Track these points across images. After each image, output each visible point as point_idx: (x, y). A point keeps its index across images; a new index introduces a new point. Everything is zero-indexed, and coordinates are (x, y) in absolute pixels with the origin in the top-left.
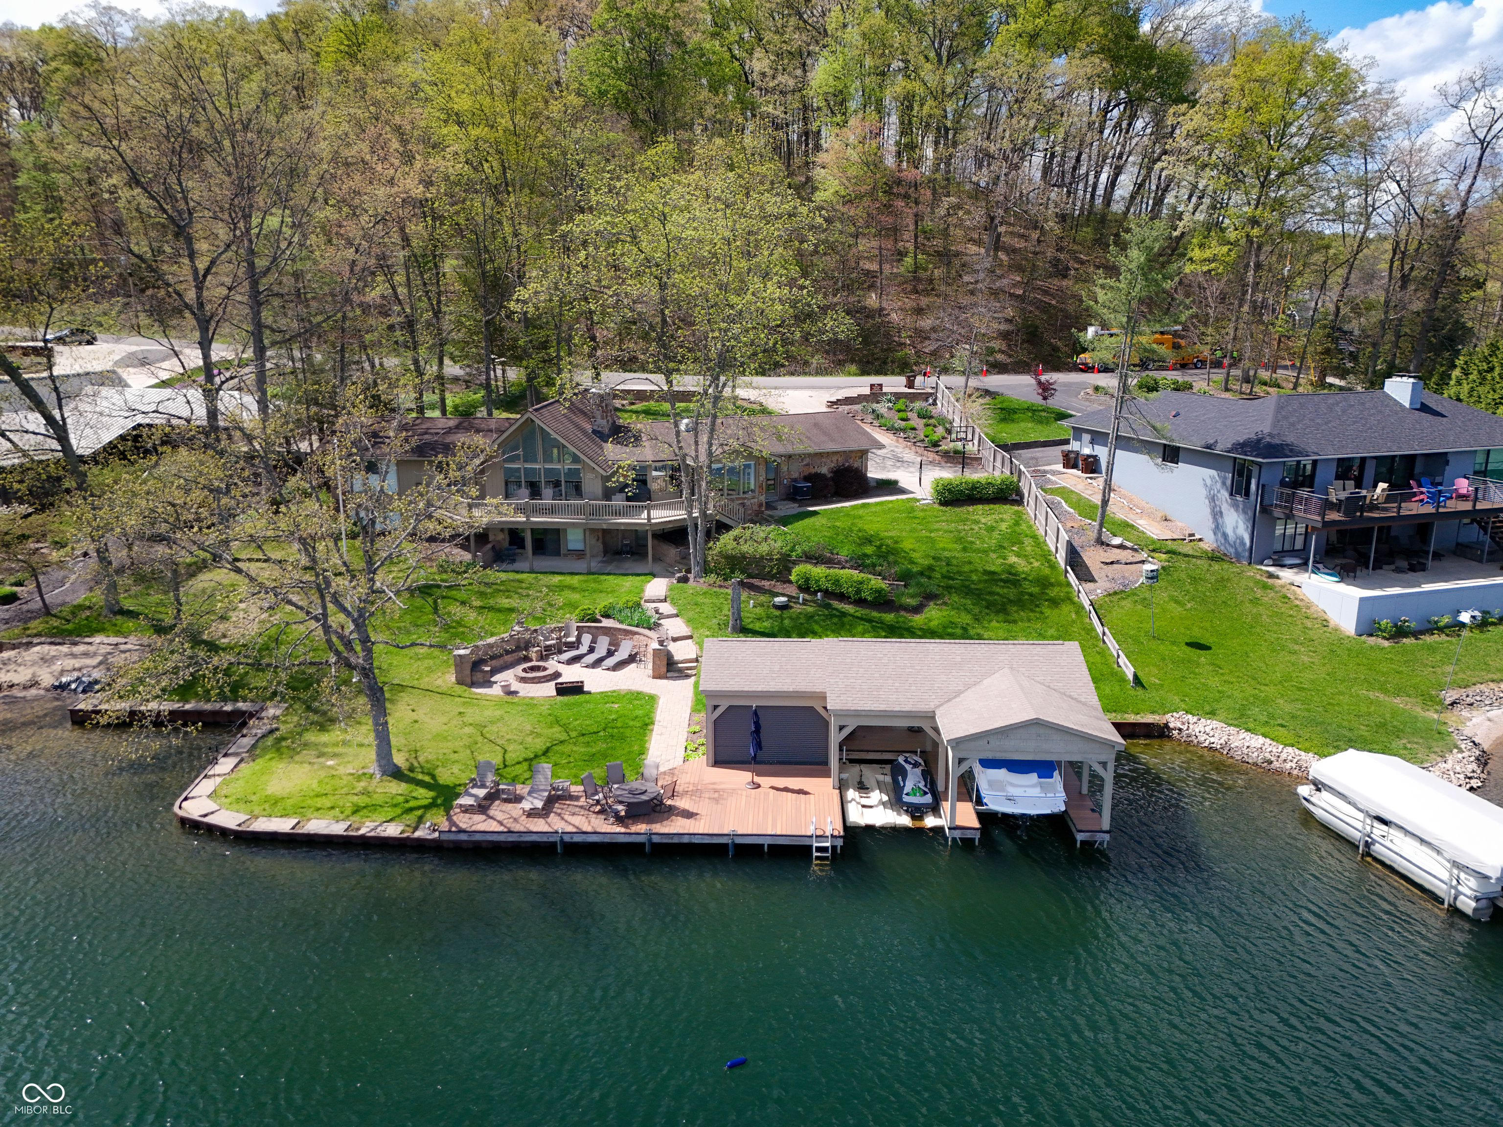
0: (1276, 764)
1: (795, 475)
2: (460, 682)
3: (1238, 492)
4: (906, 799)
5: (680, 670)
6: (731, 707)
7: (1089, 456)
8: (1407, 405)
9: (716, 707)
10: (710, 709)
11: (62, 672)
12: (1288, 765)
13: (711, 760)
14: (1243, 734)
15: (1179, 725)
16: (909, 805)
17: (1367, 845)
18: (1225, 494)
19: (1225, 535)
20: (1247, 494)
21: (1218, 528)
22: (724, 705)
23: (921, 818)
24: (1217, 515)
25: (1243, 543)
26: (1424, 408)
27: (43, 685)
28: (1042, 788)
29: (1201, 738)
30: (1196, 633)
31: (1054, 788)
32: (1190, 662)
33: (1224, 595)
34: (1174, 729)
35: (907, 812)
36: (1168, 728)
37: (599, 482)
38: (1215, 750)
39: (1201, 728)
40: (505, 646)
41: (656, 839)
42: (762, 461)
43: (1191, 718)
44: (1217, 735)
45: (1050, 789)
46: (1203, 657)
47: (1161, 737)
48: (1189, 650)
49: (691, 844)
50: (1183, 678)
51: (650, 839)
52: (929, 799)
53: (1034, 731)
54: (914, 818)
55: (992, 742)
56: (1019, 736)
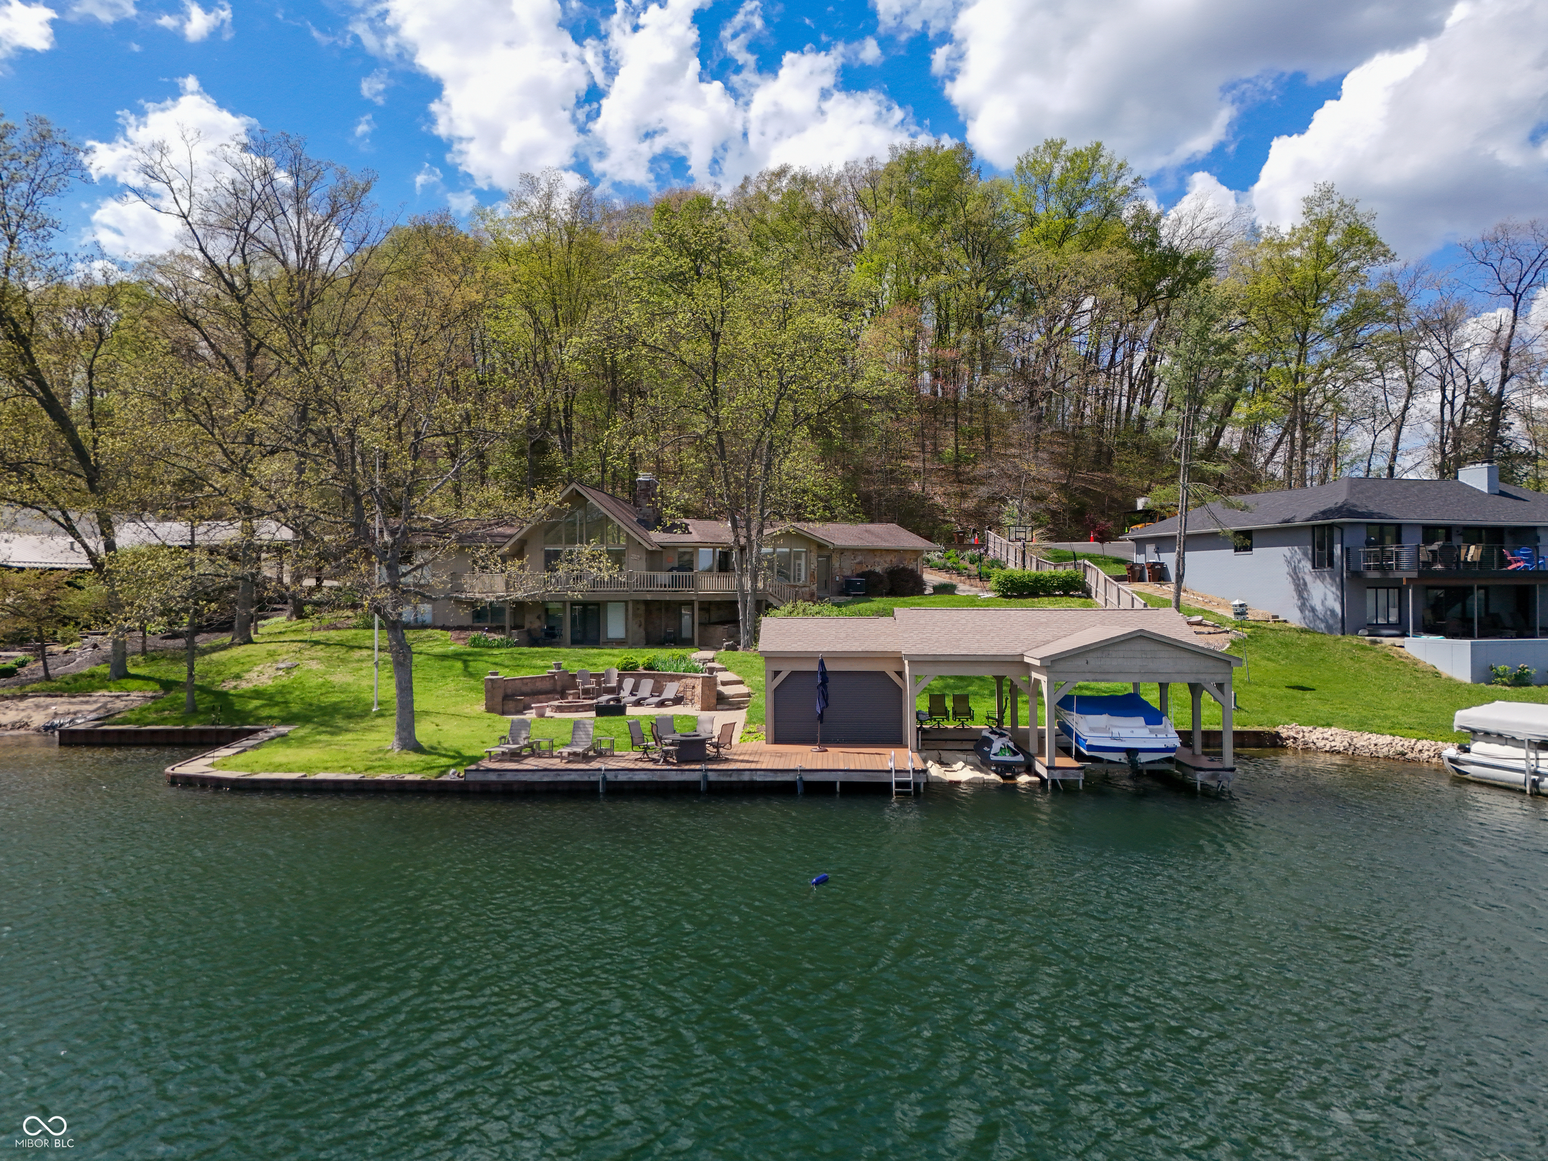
0: (1410, 755)
1: (848, 573)
2: (490, 709)
3: (1321, 565)
4: (993, 758)
5: (731, 704)
6: (793, 673)
7: (1155, 564)
8: (1486, 490)
9: (777, 673)
10: (771, 675)
11: (56, 715)
12: (1425, 755)
13: (771, 738)
14: (1366, 736)
15: (1292, 734)
16: (998, 764)
17: (1535, 783)
18: (1307, 565)
19: (1313, 610)
20: (1331, 564)
21: (1304, 604)
22: (786, 669)
23: (1012, 778)
24: (1301, 589)
25: (1333, 612)
26: (1502, 494)
27: (33, 726)
28: (1151, 731)
29: (1320, 744)
30: (1296, 680)
31: (1165, 731)
32: (1294, 697)
33: (1320, 655)
34: (1288, 738)
35: (996, 772)
36: (1281, 738)
37: (643, 564)
38: (1339, 752)
39: (1318, 736)
40: (540, 685)
41: (712, 777)
42: (814, 548)
43: (1305, 728)
44: (1338, 738)
45: (1161, 732)
46: (1308, 695)
47: (1274, 745)
48: (1291, 691)
49: (752, 783)
50: (1289, 707)
51: (705, 776)
52: (1021, 758)
53: (1138, 648)
54: (1005, 777)
55: (1092, 662)
56: (1121, 654)
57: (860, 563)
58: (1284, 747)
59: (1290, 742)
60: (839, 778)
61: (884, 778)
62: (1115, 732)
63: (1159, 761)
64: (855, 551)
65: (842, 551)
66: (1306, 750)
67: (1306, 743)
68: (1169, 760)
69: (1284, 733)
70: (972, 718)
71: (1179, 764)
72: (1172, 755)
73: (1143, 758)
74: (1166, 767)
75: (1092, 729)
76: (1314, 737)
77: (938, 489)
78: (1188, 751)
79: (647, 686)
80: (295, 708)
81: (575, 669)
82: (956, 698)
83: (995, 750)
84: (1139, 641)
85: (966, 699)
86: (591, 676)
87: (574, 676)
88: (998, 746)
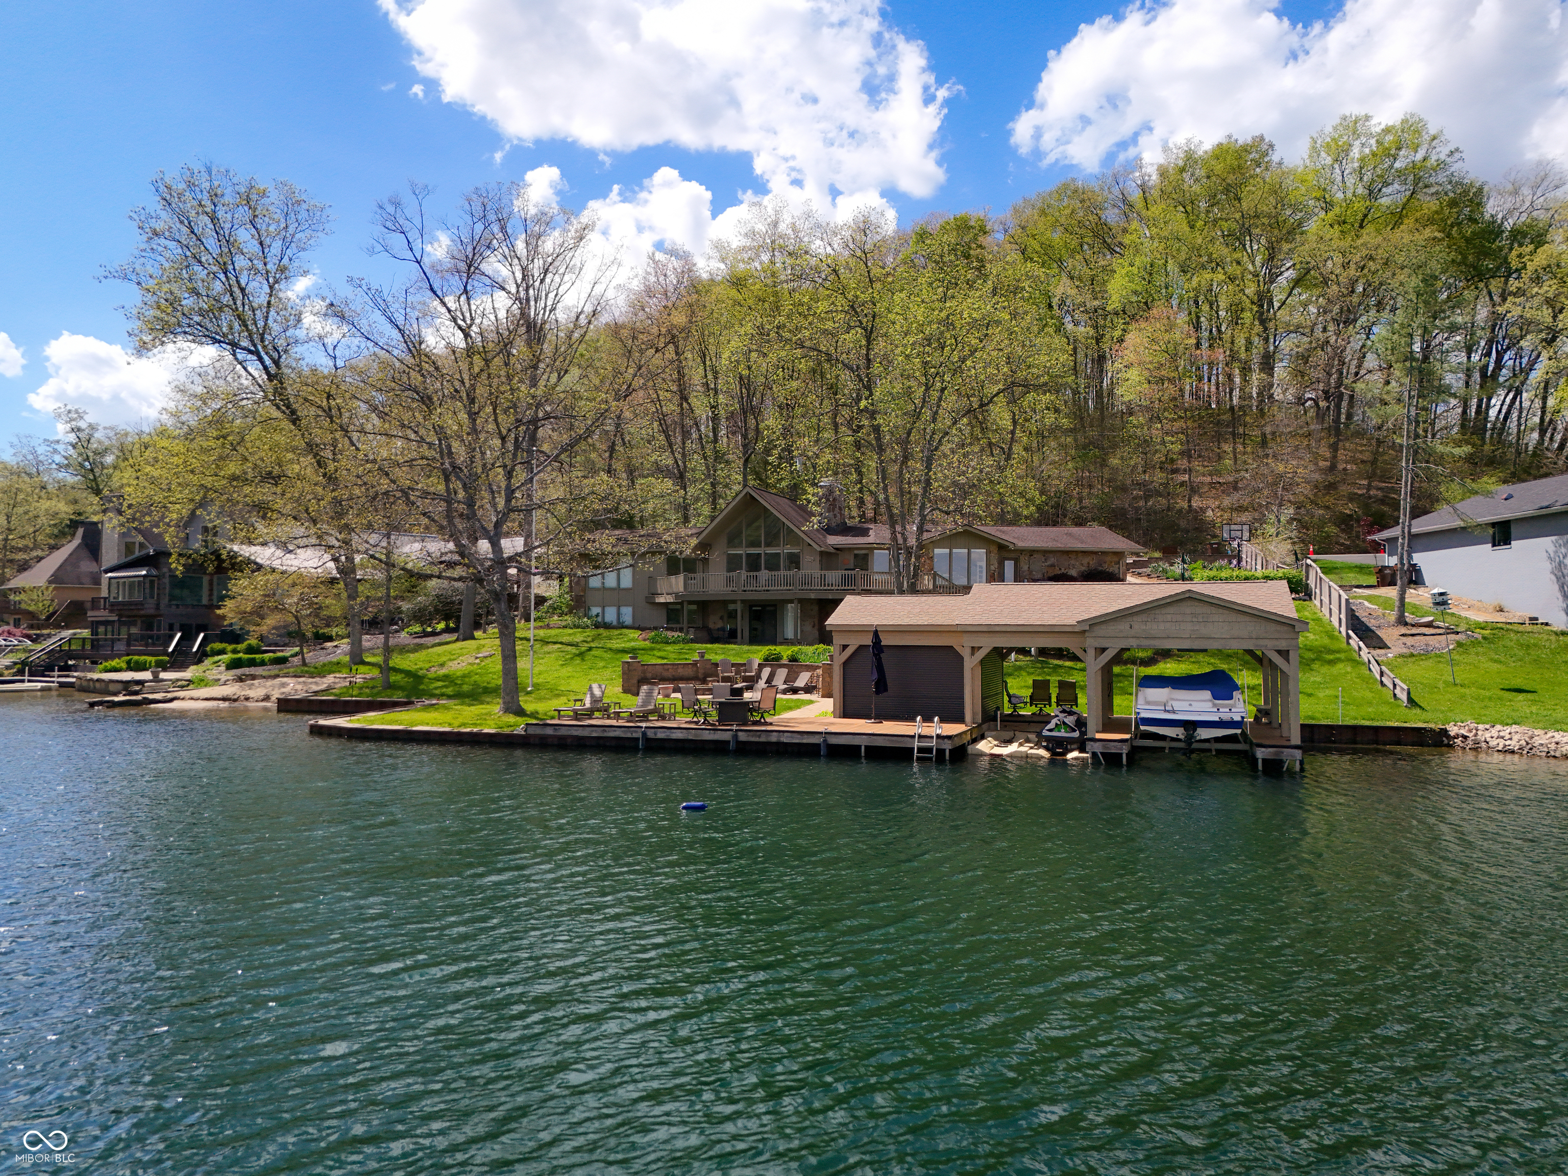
2: (625, 691)
9: (844, 647)
10: (839, 649)
13: (838, 712)
14: (1547, 733)
15: (1463, 731)
23: (1062, 754)
29: (1493, 743)
30: (1518, 683)
32: (1500, 698)
34: (1457, 736)
35: (1047, 748)
36: (1449, 737)
37: (817, 564)
38: (1513, 752)
39: (1491, 735)
40: (681, 672)
41: (742, 737)
42: (994, 549)
43: (1480, 726)
44: (1516, 737)
45: (1229, 705)
46: (1520, 697)
47: (1439, 744)
48: (1502, 693)
49: (778, 744)
51: (735, 737)
52: (1076, 734)
53: (1188, 611)
54: (1054, 753)
55: (1136, 626)
56: (1169, 617)
57: (1053, 566)
58: (1451, 746)
59: (1458, 741)
60: (863, 742)
61: (907, 744)
64: (1046, 553)
65: (1032, 552)
66: (1476, 749)
67: (1477, 742)
69: (1453, 730)
70: (1076, 705)
73: (1204, 734)
76: (1487, 735)
77: (1213, 503)
79: (782, 674)
80: (465, 688)
81: (717, 658)
82: (1062, 685)
83: (1051, 725)
84: (1189, 603)
85: (1073, 686)
86: (733, 665)
87: (716, 665)
88: (1054, 721)
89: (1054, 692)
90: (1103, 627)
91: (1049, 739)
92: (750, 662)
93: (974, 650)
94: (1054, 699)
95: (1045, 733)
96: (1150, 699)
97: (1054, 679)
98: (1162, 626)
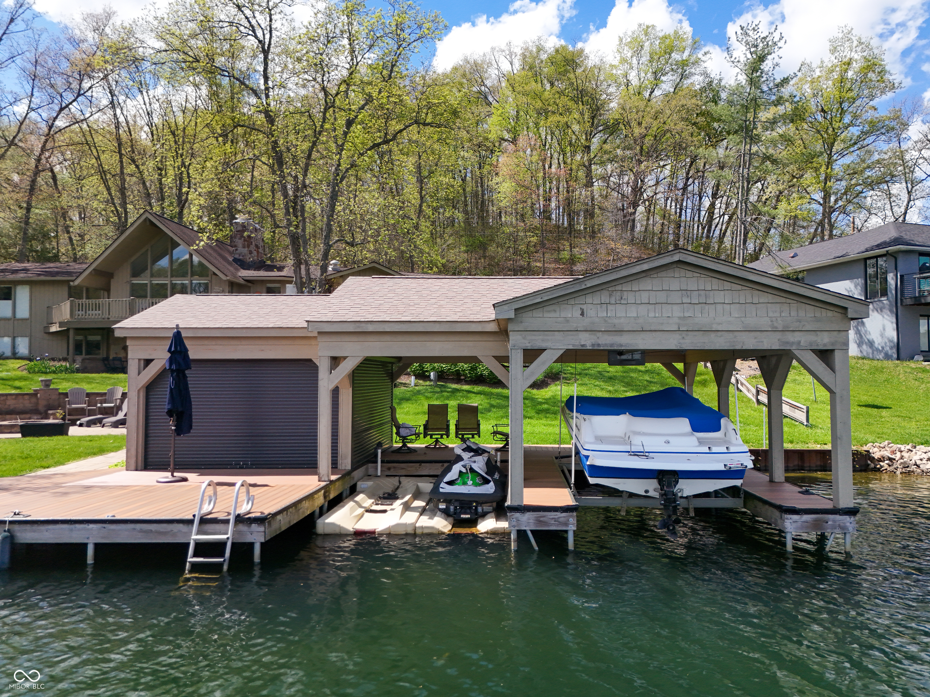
3: (874, 297)
10: (138, 365)
13: (137, 462)
15: (887, 453)
20: (886, 294)
28: (701, 442)
29: (925, 466)
31: (726, 442)
32: (870, 415)
33: (883, 377)
34: (882, 459)
35: (446, 513)
36: (872, 459)
39: (920, 456)
43: (903, 448)
45: (718, 442)
46: (884, 413)
48: (864, 409)
50: (869, 424)
52: (490, 488)
53: (675, 285)
54: (458, 523)
55: (591, 312)
56: (645, 298)
58: (878, 470)
59: (885, 464)
62: (637, 444)
63: (717, 494)
66: (907, 474)
67: (906, 466)
68: (733, 491)
69: (876, 453)
70: (479, 434)
71: (749, 497)
72: (738, 483)
73: (688, 487)
74: (728, 502)
75: (600, 439)
76: (915, 458)
78: (764, 477)
82: (462, 409)
83: (452, 475)
84: (678, 272)
85: (474, 410)
86: (88, 395)
87: (66, 395)
88: (457, 468)
89: (453, 419)
90: (537, 313)
91: (449, 498)
92: (111, 392)
93: (335, 361)
94: (452, 428)
95: (445, 488)
96: (601, 432)
97: (453, 404)
98: (632, 312)
